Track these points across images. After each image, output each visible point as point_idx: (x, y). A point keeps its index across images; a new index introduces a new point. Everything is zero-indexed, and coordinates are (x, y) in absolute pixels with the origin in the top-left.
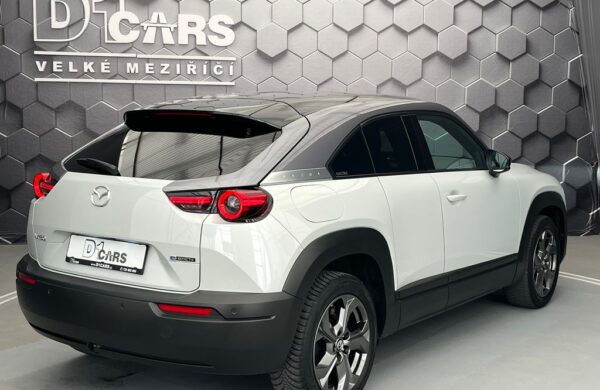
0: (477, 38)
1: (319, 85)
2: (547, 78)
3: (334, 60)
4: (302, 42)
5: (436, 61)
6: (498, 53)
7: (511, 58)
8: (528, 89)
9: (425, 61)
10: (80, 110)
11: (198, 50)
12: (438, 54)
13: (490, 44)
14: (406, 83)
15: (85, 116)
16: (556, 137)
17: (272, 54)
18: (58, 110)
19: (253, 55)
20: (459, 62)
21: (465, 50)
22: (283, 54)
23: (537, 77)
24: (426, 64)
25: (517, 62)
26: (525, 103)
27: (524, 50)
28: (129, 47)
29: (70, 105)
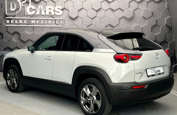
0: (136, 12)
1: (87, 27)
2: (159, 24)
3: (92, 19)
4: (82, 14)
5: (123, 19)
6: (143, 16)
7: (147, 18)
8: (153, 27)
9: (120, 19)
10: (19, 34)
11: (52, 16)
12: (124, 17)
13: (140, 13)
14: (114, 25)
15: (20, 36)
16: (162, 42)
17: (74, 18)
18: (13, 34)
19: (68, 18)
20: (131, 19)
21: (132, 15)
22: (77, 17)
23: (155, 24)
24: (120, 20)
25: (149, 19)
26: (152, 32)
27: (151, 16)
28: (32, 16)
29: (16, 32)
